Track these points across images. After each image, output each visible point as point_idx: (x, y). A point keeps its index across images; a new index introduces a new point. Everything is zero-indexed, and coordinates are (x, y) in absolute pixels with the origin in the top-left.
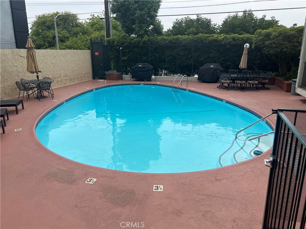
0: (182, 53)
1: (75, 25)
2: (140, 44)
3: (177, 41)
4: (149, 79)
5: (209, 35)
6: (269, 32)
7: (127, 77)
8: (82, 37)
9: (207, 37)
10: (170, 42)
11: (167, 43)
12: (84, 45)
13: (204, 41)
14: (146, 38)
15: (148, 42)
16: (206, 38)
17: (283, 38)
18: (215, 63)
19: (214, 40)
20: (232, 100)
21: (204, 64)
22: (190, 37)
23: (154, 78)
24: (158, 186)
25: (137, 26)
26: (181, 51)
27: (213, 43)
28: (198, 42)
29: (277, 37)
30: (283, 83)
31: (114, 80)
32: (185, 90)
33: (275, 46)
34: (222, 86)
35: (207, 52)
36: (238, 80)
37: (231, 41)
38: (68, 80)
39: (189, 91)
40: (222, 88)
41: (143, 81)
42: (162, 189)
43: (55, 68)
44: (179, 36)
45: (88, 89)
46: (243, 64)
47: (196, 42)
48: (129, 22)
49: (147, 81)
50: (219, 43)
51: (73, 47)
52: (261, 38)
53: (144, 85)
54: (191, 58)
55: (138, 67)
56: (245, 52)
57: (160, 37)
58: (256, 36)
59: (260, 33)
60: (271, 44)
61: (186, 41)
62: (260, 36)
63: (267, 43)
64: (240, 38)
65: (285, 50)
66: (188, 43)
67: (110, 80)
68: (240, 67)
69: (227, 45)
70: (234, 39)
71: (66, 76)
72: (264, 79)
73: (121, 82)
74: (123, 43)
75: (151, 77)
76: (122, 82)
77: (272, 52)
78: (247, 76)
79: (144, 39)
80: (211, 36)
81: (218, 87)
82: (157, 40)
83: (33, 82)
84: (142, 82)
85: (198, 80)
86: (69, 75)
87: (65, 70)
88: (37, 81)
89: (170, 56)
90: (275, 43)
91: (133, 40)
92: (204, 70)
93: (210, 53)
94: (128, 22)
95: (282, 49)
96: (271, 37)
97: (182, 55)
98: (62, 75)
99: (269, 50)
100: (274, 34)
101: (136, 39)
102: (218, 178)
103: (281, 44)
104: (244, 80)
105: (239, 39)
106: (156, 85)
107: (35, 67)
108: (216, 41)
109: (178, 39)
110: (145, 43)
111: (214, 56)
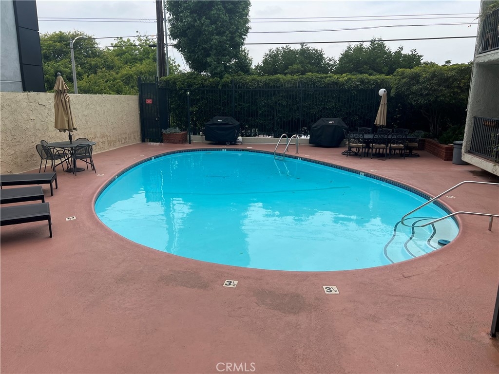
0: (284, 103)
1: (92, 53)
2: (217, 88)
3: (276, 84)
4: (234, 142)
5: (325, 75)
6: (417, 73)
7: (198, 139)
8: (107, 74)
9: (321, 78)
10: (266, 84)
11: (260, 87)
12: (109, 87)
13: (318, 84)
14: (228, 78)
15: (231, 83)
16: (320, 80)
17: (438, 80)
18: (335, 117)
19: (333, 82)
20: (372, 171)
21: (318, 119)
22: (295, 77)
23: (241, 141)
24: (330, 287)
25: (214, 59)
26: (282, 100)
27: (331, 87)
28: (308, 85)
29: (429, 80)
30: (439, 147)
31: (176, 143)
32: (296, 158)
33: (426, 92)
34: (350, 152)
35: (322, 101)
36: (375, 143)
37: (358, 85)
38: (107, 143)
39: (303, 159)
40: (350, 155)
41: (225, 144)
42: (337, 291)
43: (89, 123)
44: (279, 75)
45: (143, 157)
46: (380, 119)
47: (305, 86)
48: (200, 53)
49: (231, 144)
50: (340, 87)
51: (91, 89)
52: (404, 80)
53: (227, 150)
54: (298, 109)
55: (215, 122)
56: (384, 101)
57: (249, 77)
58: (398, 78)
59: (403, 73)
60: (421, 89)
61: (291, 84)
62: (403, 78)
63: (415, 88)
64: (371, 80)
65: (442, 98)
66: (293, 87)
67: (171, 143)
68: (377, 124)
69: (352, 90)
70: (362, 81)
71: (104, 136)
72: (411, 141)
73: (188, 147)
74: (190, 86)
75: (237, 139)
76: (190, 147)
77: (422, 101)
78: (388, 136)
79: (224, 80)
80: (327, 77)
81: (343, 154)
82: (245, 81)
83: (62, 146)
84: (223, 147)
85: (310, 143)
86: (108, 135)
87: (103, 127)
88: (68, 144)
89: (265, 107)
90: (426, 89)
91: (206, 80)
92: (320, 128)
93: (327, 102)
94: (197, 52)
95: (437, 97)
96: (421, 80)
97: (284, 106)
98: (98, 136)
99: (418, 99)
100: (424, 75)
101: (211, 80)
102: (406, 274)
103: (435, 90)
104: (384, 143)
105: (370, 82)
106: (247, 150)
107: (68, 121)
108: (335, 83)
109: (278, 80)
110: (225, 85)
111: (333, 107)
